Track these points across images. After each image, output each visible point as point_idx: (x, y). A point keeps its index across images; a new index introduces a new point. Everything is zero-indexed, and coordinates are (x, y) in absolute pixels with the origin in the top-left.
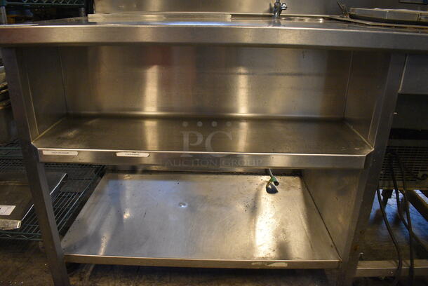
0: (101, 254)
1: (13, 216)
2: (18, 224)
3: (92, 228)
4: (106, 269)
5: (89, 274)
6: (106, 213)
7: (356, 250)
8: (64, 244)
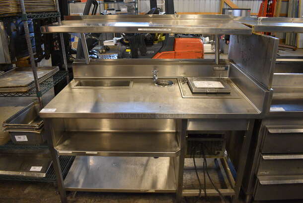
0: (80, 187)
1: (42, 171)
2: (44, 175)
3: (75, 176)
4: (82, 193)
5: (74, 195)
6: (82, 169)
7: (180, 185)
8: (65, 183)
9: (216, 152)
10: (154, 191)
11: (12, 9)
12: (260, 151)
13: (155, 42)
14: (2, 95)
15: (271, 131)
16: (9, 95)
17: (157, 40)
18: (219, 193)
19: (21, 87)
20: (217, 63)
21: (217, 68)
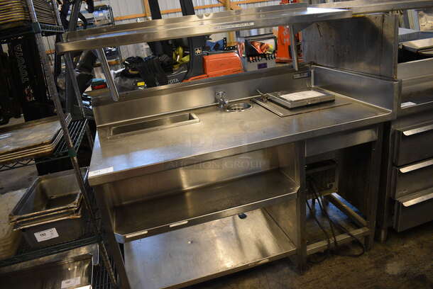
7: (303, 240)
9: (328, 185)
10: (267, 261)
11: (17, 16)
12: (393, 164)
13: (175, 66)
14: (4, 168)
15: (407, 133)
16: (19, 165)
17: (177, 63)
18: (352, 236)
19: (43, 144)
20: (297, 69)
21: (298, 76)
